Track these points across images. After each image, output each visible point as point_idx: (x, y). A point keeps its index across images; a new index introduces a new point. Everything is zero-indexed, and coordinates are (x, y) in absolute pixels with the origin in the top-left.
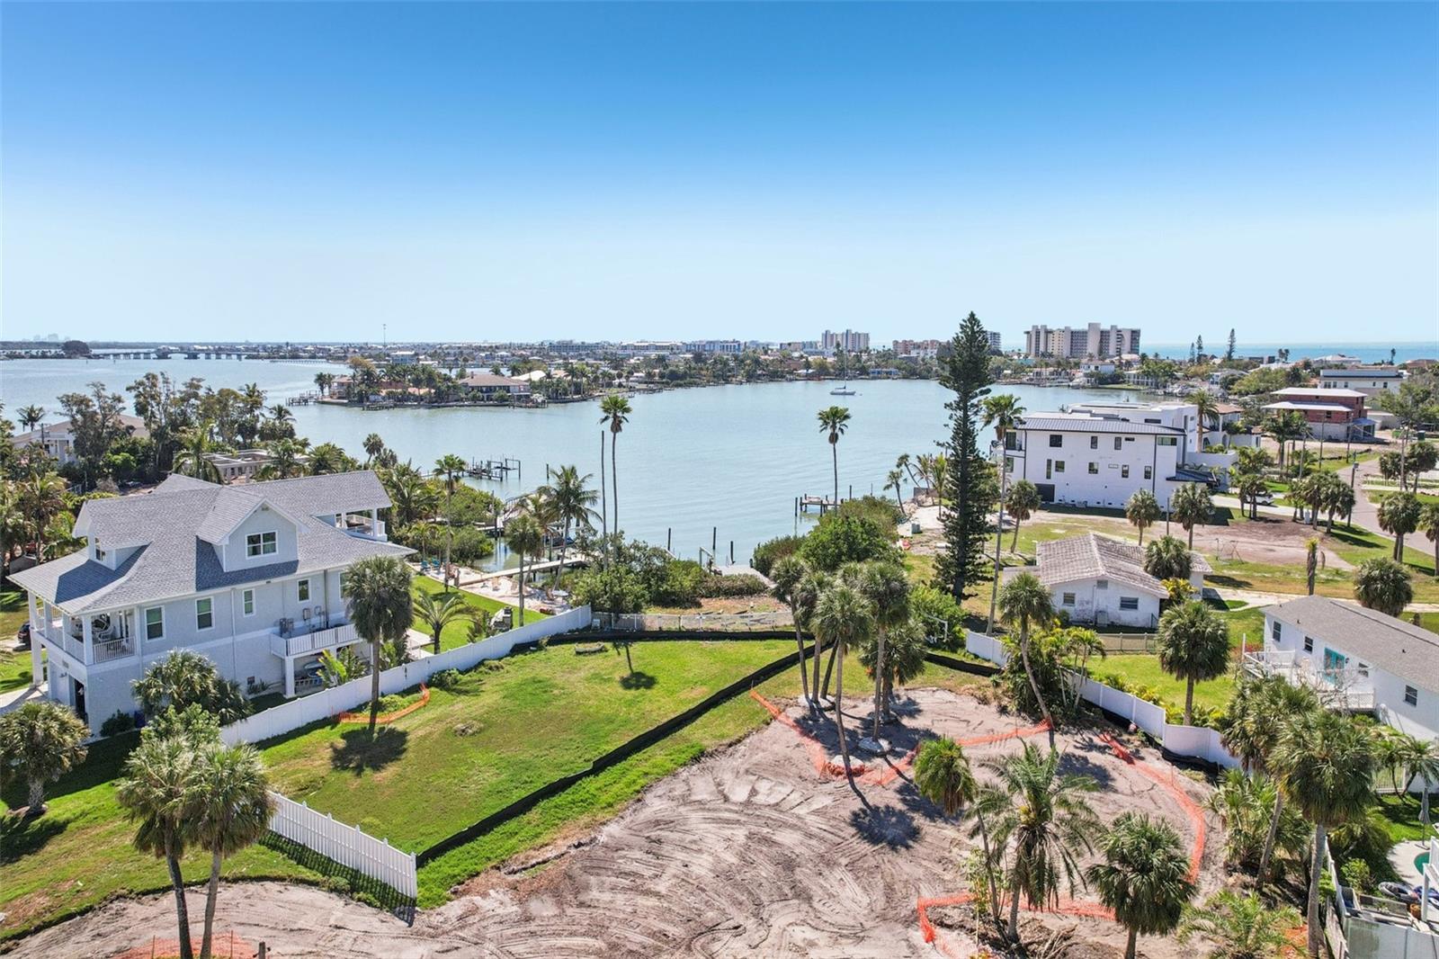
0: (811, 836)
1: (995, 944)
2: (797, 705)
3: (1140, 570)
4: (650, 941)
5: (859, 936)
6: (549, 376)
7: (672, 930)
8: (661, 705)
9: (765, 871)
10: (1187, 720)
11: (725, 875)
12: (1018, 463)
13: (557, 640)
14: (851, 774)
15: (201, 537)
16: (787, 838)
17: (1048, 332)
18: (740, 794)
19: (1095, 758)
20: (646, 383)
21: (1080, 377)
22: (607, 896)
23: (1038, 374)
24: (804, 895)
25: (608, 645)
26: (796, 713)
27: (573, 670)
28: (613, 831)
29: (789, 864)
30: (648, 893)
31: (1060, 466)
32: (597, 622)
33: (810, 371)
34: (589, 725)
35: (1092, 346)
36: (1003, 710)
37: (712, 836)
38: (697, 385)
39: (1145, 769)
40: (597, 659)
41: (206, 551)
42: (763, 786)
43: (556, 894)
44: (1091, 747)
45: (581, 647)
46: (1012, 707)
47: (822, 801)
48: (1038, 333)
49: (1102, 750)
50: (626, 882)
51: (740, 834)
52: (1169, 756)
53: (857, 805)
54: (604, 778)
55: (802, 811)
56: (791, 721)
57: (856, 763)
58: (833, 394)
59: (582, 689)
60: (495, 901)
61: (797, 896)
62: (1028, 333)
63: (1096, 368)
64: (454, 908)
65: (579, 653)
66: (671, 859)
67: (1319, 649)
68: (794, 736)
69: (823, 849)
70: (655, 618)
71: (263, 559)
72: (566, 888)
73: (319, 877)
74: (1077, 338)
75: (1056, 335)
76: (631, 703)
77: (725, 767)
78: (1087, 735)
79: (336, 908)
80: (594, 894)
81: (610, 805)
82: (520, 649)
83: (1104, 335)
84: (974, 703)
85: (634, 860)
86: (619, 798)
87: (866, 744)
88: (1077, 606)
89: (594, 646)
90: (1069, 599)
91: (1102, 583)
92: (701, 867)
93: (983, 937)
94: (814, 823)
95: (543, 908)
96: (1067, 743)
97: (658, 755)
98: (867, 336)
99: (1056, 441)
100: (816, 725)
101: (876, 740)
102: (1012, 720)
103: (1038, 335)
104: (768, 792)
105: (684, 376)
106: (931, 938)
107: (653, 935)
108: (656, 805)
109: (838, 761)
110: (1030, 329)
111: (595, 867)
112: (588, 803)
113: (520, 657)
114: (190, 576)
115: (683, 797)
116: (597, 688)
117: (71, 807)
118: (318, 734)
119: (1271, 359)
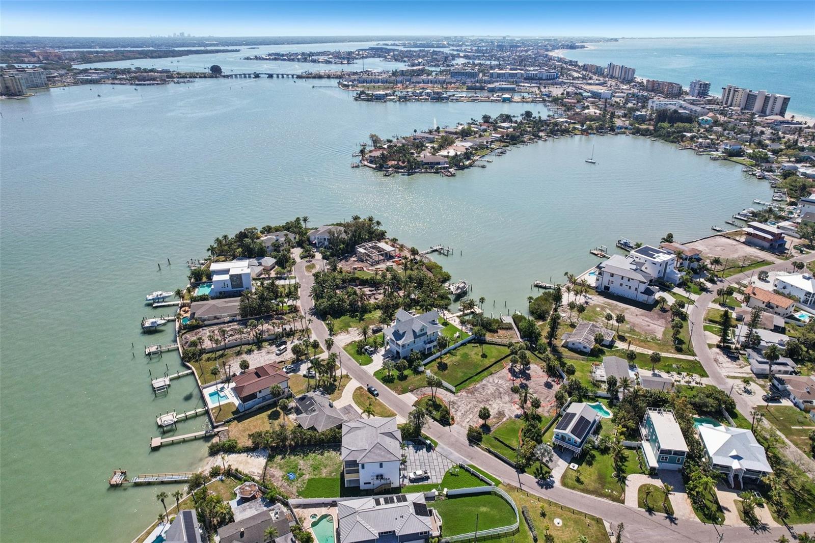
0: (505, 390)
2: (509, 364)
5: (506, 403)
8: (487, 362)
9: (497, 394)
10: (567, 379)
11: (492, 394)
12: (601, 279)
13: (470, 342)
14: (513, 380)
15: (413, 328)
16: (501, 389)
17: (735, 90)
18: (496, 382)
19: (553, 383)
22: (477, 394)
24: (501, 398)
25: (478, 345)
26: (509, 367)
27: (472, 351)
28: (478, 385)
29: (500, 393)
30: (482, 394)
31: (612, 282)
32: (476, 338)
34: (475, 365)
35: (758, 105)
36: (544, 371)
37: (491, 388)
40: (475, 349)
41: (414, 331)
42: (500, 381)
43: (471, 394)
44: (554, 381)
45: (473, 345)
46: (546, 371)
47: (507, 384)
48: (730, 90)
50: (480, 393)
51: (495, 388)
53: (513, 386)
54: (477, 376)
55: (505, 385)
56: (507, 369)
57: (515, 379)
59: (473, 356)
60: (464, 394)
63: (730, 146)
64: (459, 394)
66: (486, 390)
68: (508, 371)
69: (505, 392)
70: (489, 337)
71: (423, 332)
72: (472, 393)
74: (751, 97)
75: (740, 93)
76: (482, 361)
77: (495, 376)
78: (554, 378)
79: (446, 392)
80: (475, 394)
82: (462, 345)
83: (767, 98)
84: (539, 368)
85: (480, 390)
86: (479, 380)
87: (517, 375)
89: (476, 345)
91: (580, 343)
92: (489, 392)
94: (506, 388)
95: (470, 395)
96: (550, 380)
97: (485, 373)
99: (612, 275)
100: (511, 371)
101: (520, 374)
102: (544, 373)
103: (730, 92)
104: (501, 382)
106: (514, 405)
108: (484, 382)
109: (512, 377)
110: (725, 87)
111: (476, 390)
112: (475, 381)
113: (462, 347)
114: (413, 337)
115: (488, 382)
116: (477, 357)
117: (406, 372)
118: (433, 363)
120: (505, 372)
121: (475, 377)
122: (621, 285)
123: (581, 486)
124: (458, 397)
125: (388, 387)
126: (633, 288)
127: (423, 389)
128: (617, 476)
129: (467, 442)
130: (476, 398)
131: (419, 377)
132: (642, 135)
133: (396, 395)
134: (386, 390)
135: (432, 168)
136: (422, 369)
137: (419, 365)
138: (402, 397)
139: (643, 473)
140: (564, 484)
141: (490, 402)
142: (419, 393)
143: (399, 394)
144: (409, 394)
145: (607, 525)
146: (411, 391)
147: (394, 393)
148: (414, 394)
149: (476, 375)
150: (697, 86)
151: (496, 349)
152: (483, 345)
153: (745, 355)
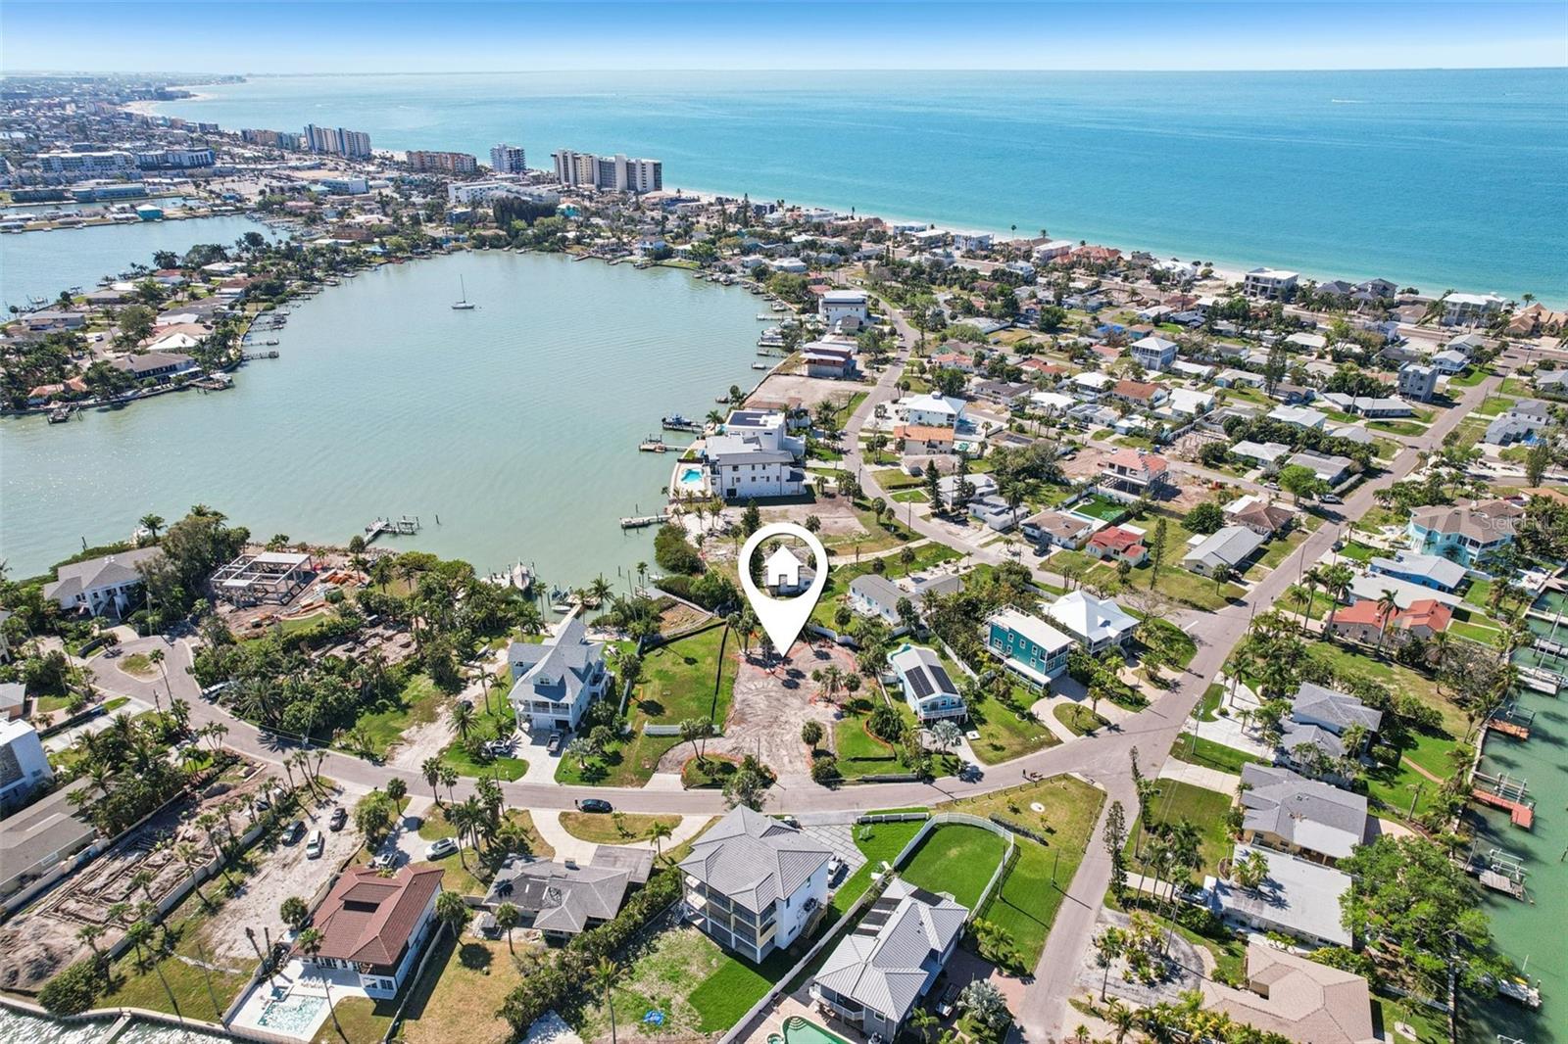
0: (777, 692)
1: (827, 701)
2: (740, 653)
5: (803, 708)
7: (770, 720)
8: (708, 668)
10: (842, 634)
11: (769, 706)
12: (718, 481)
13: (643, 651)
14: (772, 673)
16: (773, 694)
17: (576, 158)
18: (753, 688)
19: (825, 650)
21: (637, 249)
22: (752, 719)
23: (603, 246)
25: (661, 649)
26: (743, 658)
27: (664, 663)
28: (738, 706)
29: (779, 700)
30: (758, 715)
31: (738, 480)
32: (646, 641)
34: (697, 680)
35: (620, 176)
37: (758, 698)
40: (665, 657)
42: (756, 683)
43: (743, 722)
45: (654, 653)
47: (772, 683)
48: (565, 158)
50: (752, 715)
51: (763, 697)
52: (839, 644)
53: (780, 681)
54: (721, 694)
55: (770, 686)
56: (744, 661)
57: (771, 670)
59: (674, 669)
60: (735, 728)
61: (786, 705)
62: (556, 157)
63: (651, 244)
64: (729, 732)
65: (657, 655)
66: (756, 707)
67: (866, 596)
68: (750, 665)
69: (782, 694)
70: (663, 631)
72: (743, 720)
73: (697, 737)
74: (606, 167)
75: (584, 161)
76: (698, 670)
77: (742, 680)
80: (749, 719)
83: (630, 167)
85: (748, 710)
86: (730, 698)
87: (769, 663)
89: (658, 651)
92: (763, 706)
93: (824, 701)
94: (776, 689)
95: (744, 725)
97: (725, 683)
98: (367, 137)
99: (735, 468)
100: (753, 662)
103: (567, 160)
104: (759, 684)
106: (815, 705)
107: (768, 722)
108: (739, 697)
109: (767, 669)
110: (558, 153)
111: (744, 714)
113: (642, 664)
115: (742, 693)
116: (683, 668)
117: (608, 748)
118: (631, 710)
119: (773, 209)
120: (746, 669)
121: (720, 696)
122: (754, 479)
123: (1006, 753)
124: (731, 737)
125: (609, 785)
126: (773, 479)
127: (669, 755)
128: (1023, 717)
129: (824, 788)
130: (758, 725)
131: (637, 743)
133: (638, 789)
134: (612, 792)
135: (167, 380)
136: (628, 728)
137: (621, 723)
138: (648, 787)
139: (1039, 698)
140: (990, 762)
141: (783, 719)
142: (668, 765)
143: (642, 786)
144: (656, 776)
145: (1077, 775)
146: (655, 769)
147: (630, 789)
148: (665, 771)
149: (716, 693)
150: (505, 157)
151: (695, 642)
152: (670, 646)
153: (971, 513)
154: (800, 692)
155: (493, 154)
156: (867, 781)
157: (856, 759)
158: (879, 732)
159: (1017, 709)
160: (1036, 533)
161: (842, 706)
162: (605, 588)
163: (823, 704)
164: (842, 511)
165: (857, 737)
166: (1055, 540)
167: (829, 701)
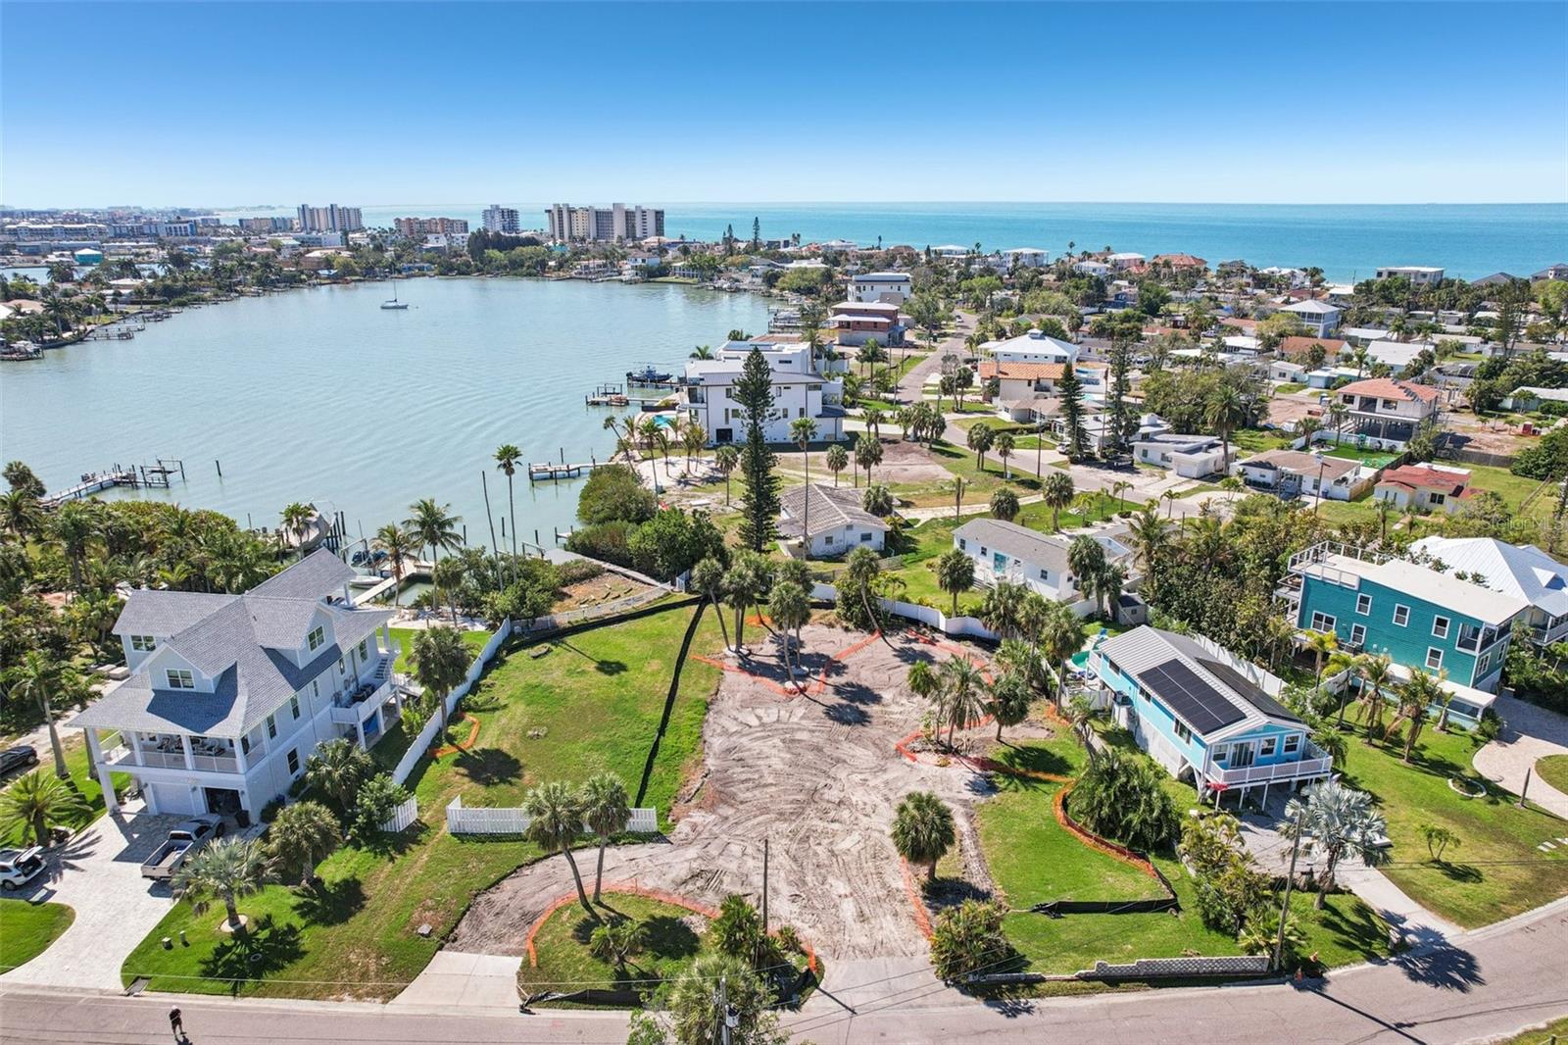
0: (813, 731)
1: (944, 752)
2: (727, 656)
3: (861, 510)
4: (794, 806)
6: (18, 311)
7: (798, 797)
8: (648, 681)
9: (810, 756)
10: (954, 614)
11: (793, 764)
13: (508, 649)
14: (802, 691)
15: (266, 646)
16: (803, 736)
17: (571, 211)
18: (754, 722)
19: (917, 647)
20: (138, 303)
21: (628, 269)
22: (749, 795)
23: (587, 267)
24: (840, 760)
25: (548, 646)
26: (733, 663)
27: (548, 671)
28: (712, 762)
29: (817, 748)
30: (765, 786)
31: (736, 413)
32: (517, 629)
33: (333, 272)
34: (618, 707)
35: (619, 228)
36: (847, 629)
37: (764, 747)
38: (203, 300)
39: (942, 647)
40: (553, 660)
41: (276, 657)
42: (760, 712)
43: (725, 803)
44: (909, 641)
45: (530, 652)
46: (851, 626)
47: (800, 711)
48: (560, 212)
49: (916, 640)
50: (750, 784)
51: (778, 742)
52: (949, 636)
53: (821, 707)
54: (672, 735)
55: (795, 719)
56: (735, 668)
57: (801, 684)
58: (383, 308)
59: (570, 682)
60: (701, 817)
61: (838, 762)
62: (549, 211)
63: (644, 261)
64: (685, 828)
65: (535, 658)
66: (759, 766)
67: (991, 553)
68: (747, 677)
69: (826, 736)
70: (559, 614)
71: (320, 649)
72: (725, 798)
73: (585, 843)
74: (602, 218)
75: (580, 215)
76: (623, 685)
77: (726, 707)
78: (902, 634)
80: (742, 796)
81: (694, 750)
82: (492, 666)
83: (629, 216)
84: (826, 629)
85: (740, 773)
86: (695, 744)
87: (793, 673)
88: (835, 544)
89: (540, 649)
90: (829, 540)
91: (850, 527)
92: (777, 764)
93: (937, 751)
94: (810, 724)
95: (726, 810)
96: (897, 641)
97: (685, 712)
98: (358, 212)
99: (730, 392)
100: (754, 668)
101: (798, 667)
102: (856, 634)
103: (561, 215)
104: (767, 715)
105: (184, 291)
106: (915, 760)
107: (792, 802)
108: (717, 743)
109: (789, 685)
110: (551, 208)
111: (727, 783)
112: (679, 753)
113: (495, 673)
114: (283, 681)
115: (725, 732)
116: (584, 680)
117: (333, 870)
118: (433, 770)
119: (787, 244)
120: (739, 683)
121: (668, 740)
124: (687, 843)
127: (499, 897)
128: (1468, 787)
129: (977, 1007)
130: (765, 810)
131: (419, 857)
132: (461, 273)
133: (373, 1007)
134: (284, 1016)
136: (405, 815)
137: (389, 802)
139: (1483, 741)
141: (833, 795)
142: (490, 925)
143: (390, 995)
144: (445, 962)
146: (447, 938)
147: (348, 1007)
148: (476, 947)
149: (662, 732)
150: (498, 217)
151: (627, 633)
152: (570, 640)
153: (1137, 456)
154: (873, 731)
155: (485, 217)
156: (1113, 981)
157: (1059, 909)
158: (1107, 828)
159: (1442, 768)
160: (1269, 476)
161: (985, 764)
162: (442, 525)
163: (934, 758)
164: (912, 458)
165: (1041, 841)
166: (1308, 486)
167: (948, 750)
